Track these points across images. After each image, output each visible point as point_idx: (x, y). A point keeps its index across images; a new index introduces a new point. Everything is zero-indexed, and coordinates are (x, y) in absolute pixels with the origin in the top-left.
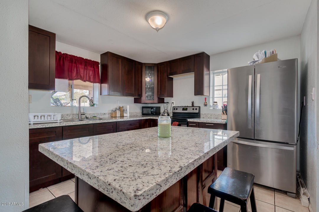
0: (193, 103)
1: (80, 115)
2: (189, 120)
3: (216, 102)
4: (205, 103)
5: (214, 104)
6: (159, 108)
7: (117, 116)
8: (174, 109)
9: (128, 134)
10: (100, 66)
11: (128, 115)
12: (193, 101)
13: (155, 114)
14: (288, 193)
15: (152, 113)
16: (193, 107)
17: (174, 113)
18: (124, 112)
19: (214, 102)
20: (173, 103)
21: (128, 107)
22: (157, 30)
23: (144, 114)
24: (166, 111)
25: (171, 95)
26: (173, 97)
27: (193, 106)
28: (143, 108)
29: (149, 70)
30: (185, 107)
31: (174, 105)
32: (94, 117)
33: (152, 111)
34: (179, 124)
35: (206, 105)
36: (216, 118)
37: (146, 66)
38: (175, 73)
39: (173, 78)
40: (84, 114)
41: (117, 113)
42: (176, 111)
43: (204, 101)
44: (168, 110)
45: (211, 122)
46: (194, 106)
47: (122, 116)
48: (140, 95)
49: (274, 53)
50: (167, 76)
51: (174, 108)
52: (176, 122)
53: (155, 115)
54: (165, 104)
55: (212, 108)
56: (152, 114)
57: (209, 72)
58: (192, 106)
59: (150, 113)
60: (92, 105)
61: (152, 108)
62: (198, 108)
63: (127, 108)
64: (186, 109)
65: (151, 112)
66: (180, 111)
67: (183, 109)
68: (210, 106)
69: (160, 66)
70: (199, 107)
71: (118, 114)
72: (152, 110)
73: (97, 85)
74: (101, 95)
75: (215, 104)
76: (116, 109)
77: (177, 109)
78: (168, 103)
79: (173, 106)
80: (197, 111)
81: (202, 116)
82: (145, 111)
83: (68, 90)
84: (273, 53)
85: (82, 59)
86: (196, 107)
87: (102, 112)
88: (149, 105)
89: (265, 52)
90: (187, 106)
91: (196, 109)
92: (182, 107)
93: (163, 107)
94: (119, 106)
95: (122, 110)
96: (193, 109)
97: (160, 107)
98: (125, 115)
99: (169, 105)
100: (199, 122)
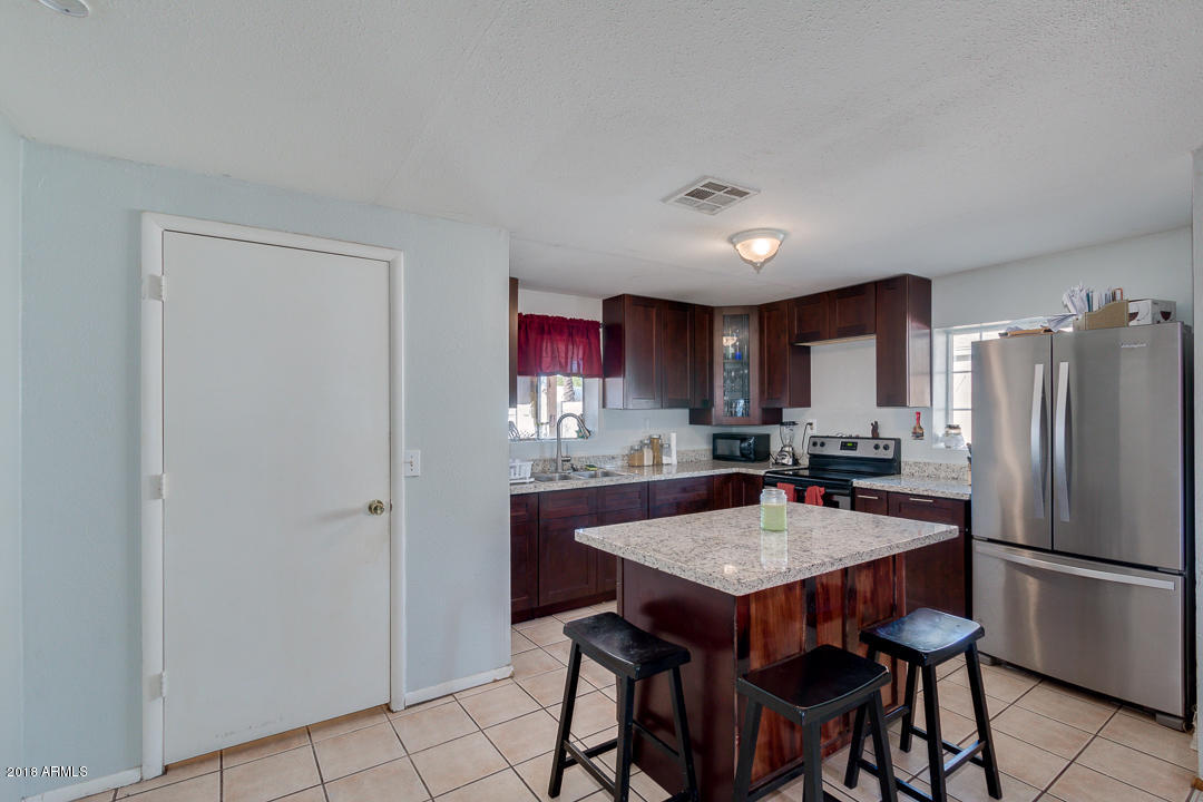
0: (875, 427)
1: (560, 463)
2: (858, 483)
3: (957, 427)
4: (915, 428)
5: (947, 434)
6: (765, 440)
7: (646, 463)
8: (815, 444)
9: (702, 521)
10: (601, 330)
11: (673, 460)
12: (876, 423)
13: (752, 456)
14: (1158, 716)
15: (743, 455)
16: (876, 442)
17: (813, 457)
18: (665, 451)
19: (950, 427)
20: (811, 424)
21: (674, 436)
22: (757, 267)
23: (717, 457)
24: (787, 449)
25: (804, 401)
26: (809, 405)
27: (875, 435)
28: (716, 437)
29: (734, 327)
30: (851, 437)
31: (815, 433)
32: (590, 466)
33: (744, 449)
34: (826, 493)
35: (918, 435)
36: (954, 478)
37: (724, 316)
38: (818, 337)
39: (809, 347)
40: (568, 461)
41: (645, 454)
42: (818, 451)
43: (914, 423)
44: (794, 445)
45: (925, 493)
46: (881, 436)
47: (658, 465)
48: (708, 402)
49: (1118, 297)
50: (791, 345)
51: (816, 441)
52: (818, 488)
53: (754, 461)
54: (785, 429)
55: (942, 445)
56: (745, 457)
57: (928, 331)
58: (873, 438)
59: (738, 453)
60: (584, 433)
61: (743, 438)
62: (892, 444)
63: (669, 439)
64: (854, 447)
65: (741, 449)
66: (833, 450)
67: (844, 446)
68: (937, 439)
69: (766, 314)
70: (898, 442)
71: (648, 458)
72: (745, 445)
73: (596, 383)
74: (604, 407)
75: (953, 431)
76: (642, 444)
77: (823, 444)
78: (794, 423)
79: (810, 432)
80: (889, 455)
81: (905, 470)
82: (723, 448)
83: (529, 400)
84: (1114, 299)
85: (563, 319)
86: (886, 442)
87: (607, 454)
88: (735, 430)
89: (1088, 295)
90: (857, 438)
91: (886, 448)
92: (841, 437)
93: (777, 437)
94: (648, 435)
95: (657, 446)
96: (877, 447)
97: (768, 436)
98: (665, 460)
99: (799, 431)
100: (888, 492)
